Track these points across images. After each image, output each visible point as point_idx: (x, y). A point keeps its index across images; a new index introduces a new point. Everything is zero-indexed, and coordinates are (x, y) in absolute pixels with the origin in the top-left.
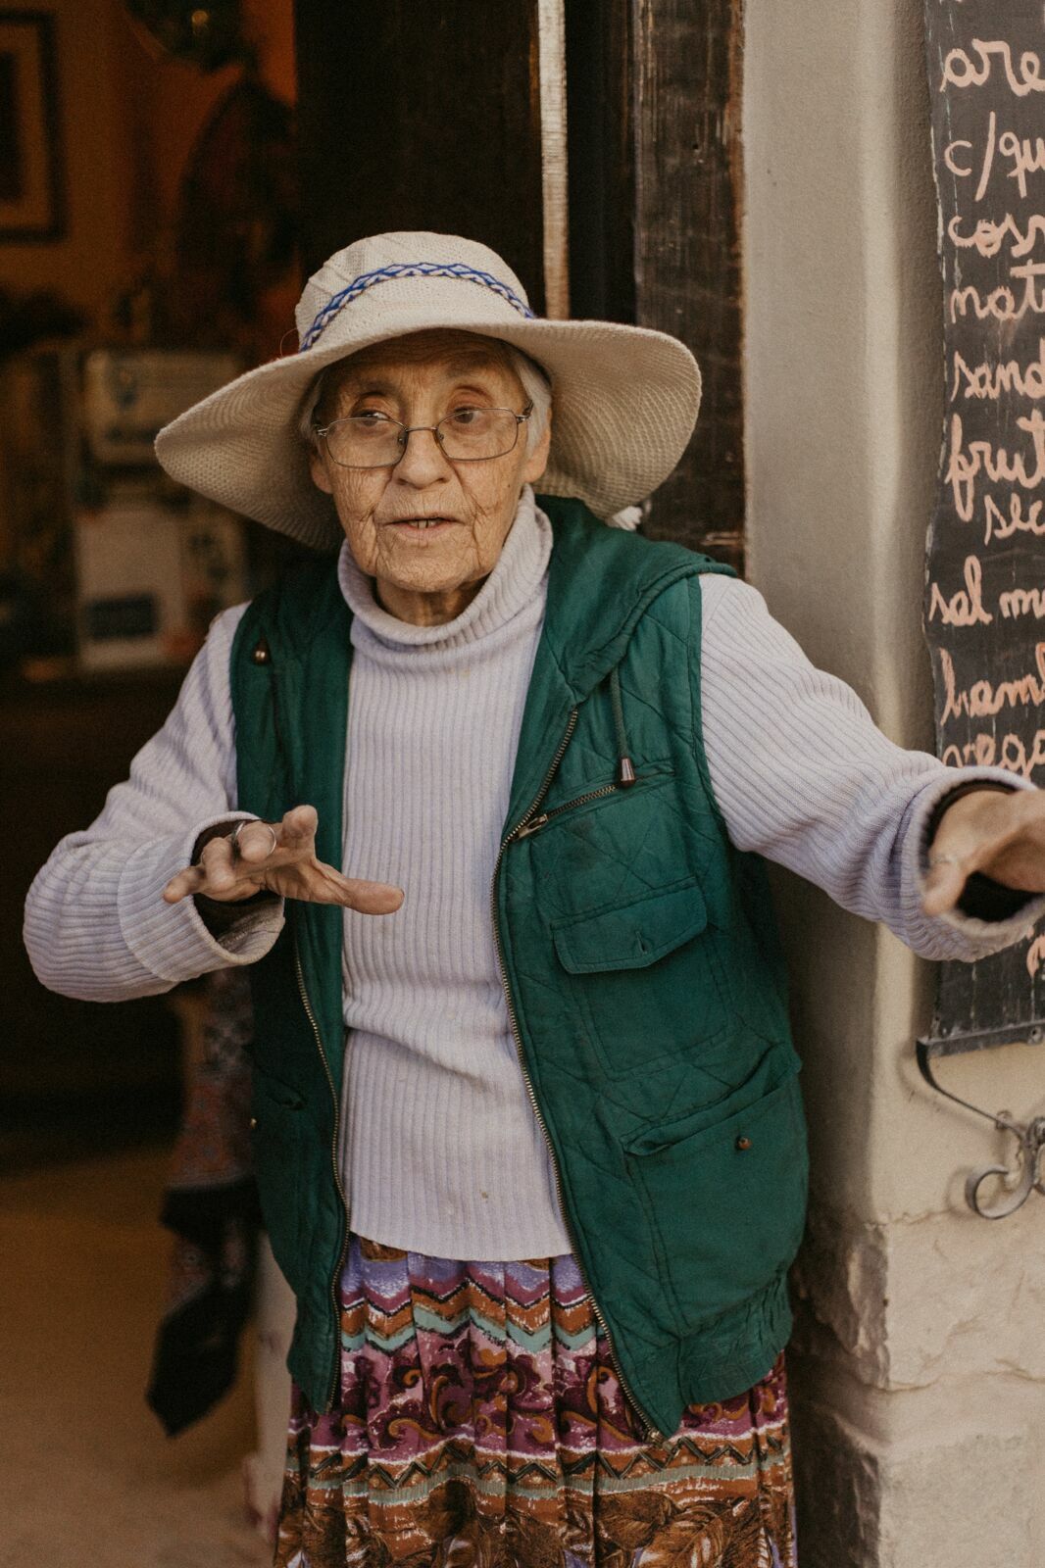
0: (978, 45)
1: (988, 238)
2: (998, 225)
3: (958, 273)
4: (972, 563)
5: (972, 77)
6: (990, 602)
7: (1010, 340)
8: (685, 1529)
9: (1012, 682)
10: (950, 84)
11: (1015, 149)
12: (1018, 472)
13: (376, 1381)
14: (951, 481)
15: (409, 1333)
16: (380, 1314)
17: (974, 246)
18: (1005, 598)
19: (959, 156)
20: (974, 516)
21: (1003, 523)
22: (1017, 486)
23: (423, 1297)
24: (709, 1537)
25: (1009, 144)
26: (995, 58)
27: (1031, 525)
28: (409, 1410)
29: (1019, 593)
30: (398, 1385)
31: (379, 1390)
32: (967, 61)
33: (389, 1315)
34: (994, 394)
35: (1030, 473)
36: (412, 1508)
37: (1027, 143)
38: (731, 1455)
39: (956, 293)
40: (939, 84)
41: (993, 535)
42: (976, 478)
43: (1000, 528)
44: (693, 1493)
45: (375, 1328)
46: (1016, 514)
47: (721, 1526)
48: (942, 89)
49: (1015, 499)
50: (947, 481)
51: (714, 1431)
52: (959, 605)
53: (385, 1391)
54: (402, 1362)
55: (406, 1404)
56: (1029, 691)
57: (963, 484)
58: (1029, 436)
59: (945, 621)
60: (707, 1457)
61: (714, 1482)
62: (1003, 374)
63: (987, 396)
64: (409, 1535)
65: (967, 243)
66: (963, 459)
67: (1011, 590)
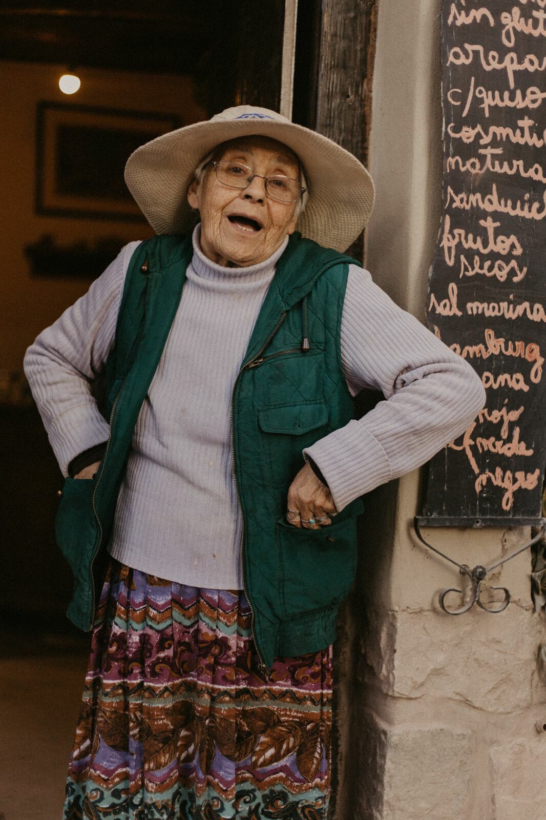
0: (467, 46)
1: (467, 135)
2: (473, 128)
3: (451, 149)
4: (453, 287)
5: (463, 60)
6: (461, 306)
7: (477, 183)
8: (282, 731)
9: (472, 346)
10: (452, 63)
11: (484, 95)
12: (479, 245)
13: (150, 645)
14: (443, 246)
15: (169, 622)
16: (155, 612)
17: (461, 138)
18: (469, 305)
19: (454, 95)
20: (455, 264)
21: (470, 269)
22: (478, 252)
23: (177, 606)
24: (294, 737)
25: (481, 92)
26: (476, 53)
27: (485, 271)
28: (165, 660)
29: (477, 304)
30: (161, 647)
31: (152, 649)
32: (461, 53)
33: (160, 613)
34: (468, 207)
35: (485, 246)
36: (163, 708)
37: (490, 93)
38: (310, 700)
39: (450, 159)
40: (447, 62)
41: (464, 274)
42: (456, 246)
43: (468, 271)
44: (289, 716)
45: (153, 619)
46: (477, 266)
47: (300, 733)
48: (448, 65)
49: (477, 258)
50: (441, 246)
51: (305, 689)
52: (445, 306)
53: (155, 649)
54: (165, 636)
55: (165, 657)
56: (480, 352)
57: (450, 248)
58: (485, 229)
59: (437, 312)
60: (299, 700)
61: (300, 713)
62: (472, 198)
63: (464, 208)
64: (161, 722)
65: (457, 136)
66: (450, 237)
67: (473, 302)
